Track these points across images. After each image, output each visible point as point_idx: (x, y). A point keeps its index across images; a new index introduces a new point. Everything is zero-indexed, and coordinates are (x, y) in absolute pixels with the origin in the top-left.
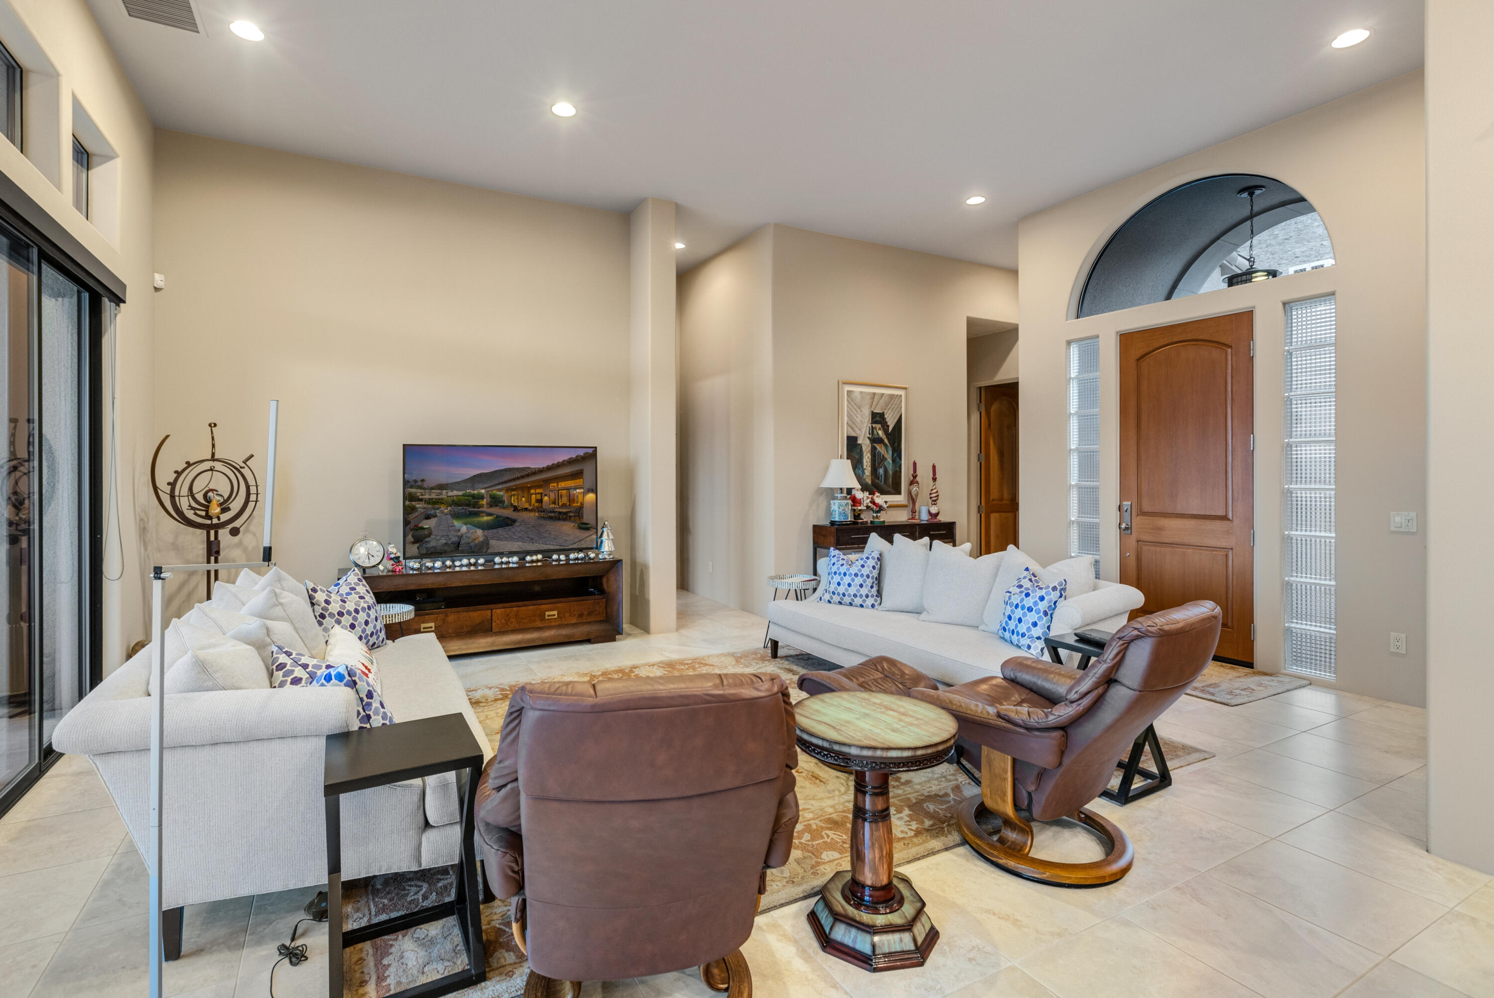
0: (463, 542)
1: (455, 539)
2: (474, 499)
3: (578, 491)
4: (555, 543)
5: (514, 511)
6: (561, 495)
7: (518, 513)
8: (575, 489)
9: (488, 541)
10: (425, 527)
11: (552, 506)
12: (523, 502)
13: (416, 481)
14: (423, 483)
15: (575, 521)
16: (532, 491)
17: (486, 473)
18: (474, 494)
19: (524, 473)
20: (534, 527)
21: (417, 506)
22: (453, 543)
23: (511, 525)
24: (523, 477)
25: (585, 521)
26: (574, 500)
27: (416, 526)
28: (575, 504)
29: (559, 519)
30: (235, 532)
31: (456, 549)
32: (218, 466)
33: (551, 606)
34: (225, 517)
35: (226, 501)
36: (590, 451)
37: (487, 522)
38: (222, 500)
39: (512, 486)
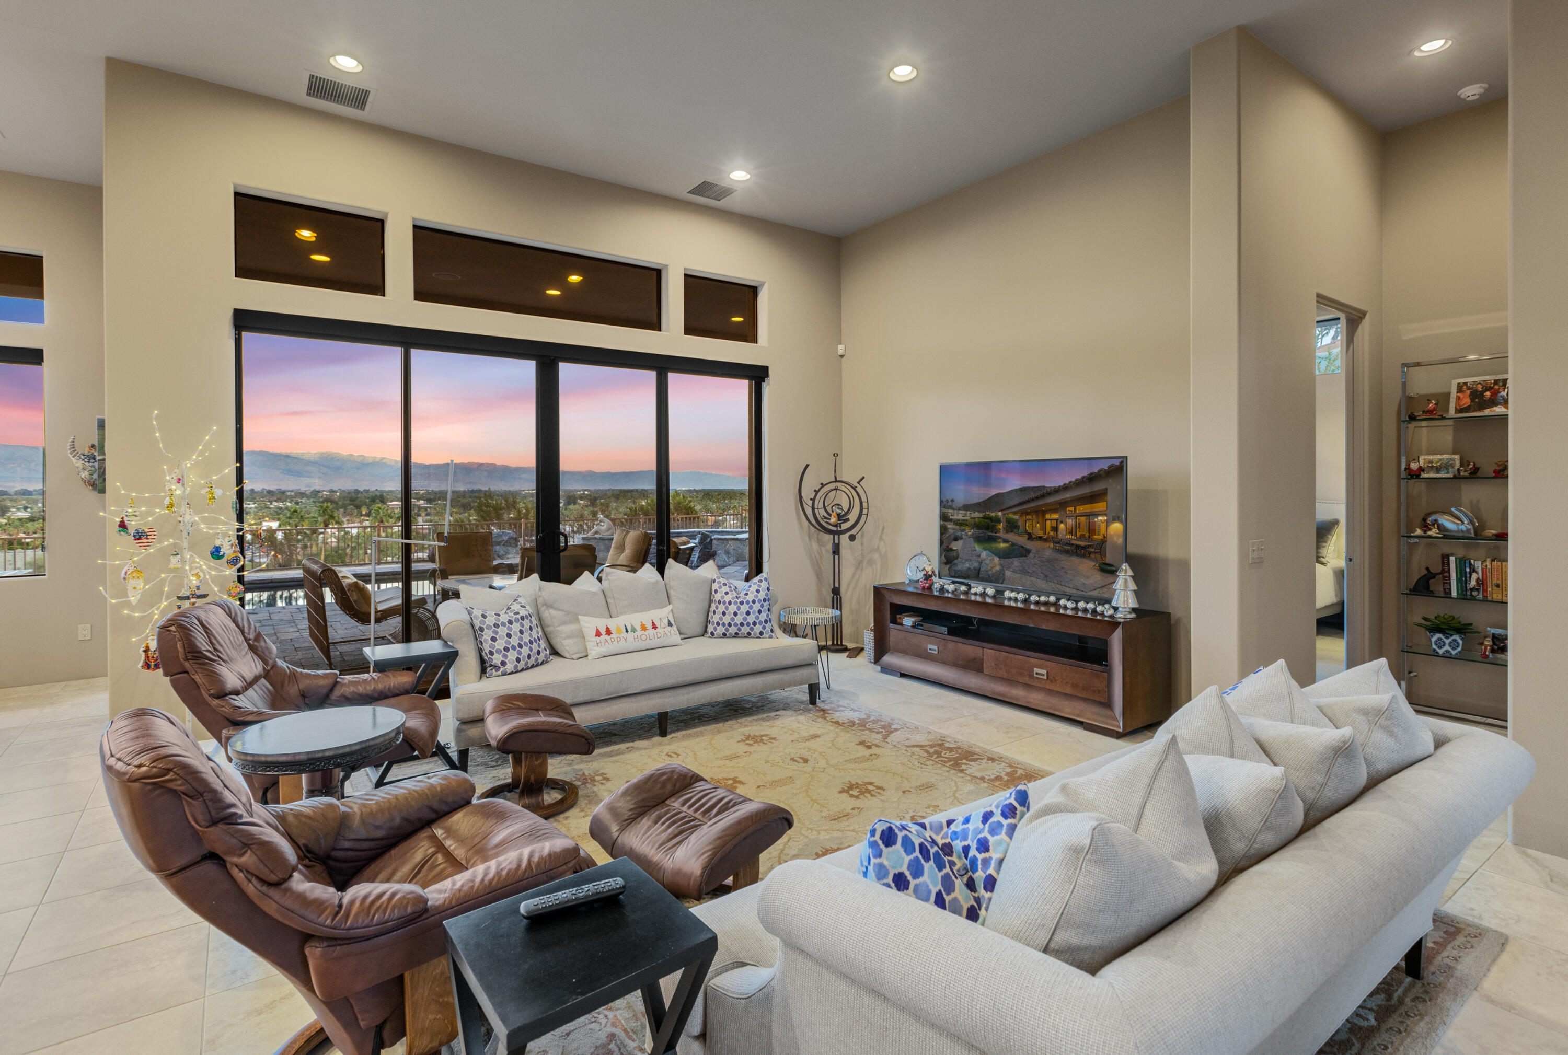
0: (982, 569)
1: (976, 563)
2: (992, 521)
3: (1100, 518)
4: (1071, 586)
5: (1029, 539)
6: (1079, 523)
7: (1033, 542)
8: (1097, 515)
9: (1003, 571)
10: (955, 548)
11: (1068, 536)
12: (1037, 530)
13: (948, 500)
14: (954, 503)
15: (1095, 560)
16: (1047, 516)
17: (1003, 493)
18: (992, 516)
19: (1039, 494)
20: (1048, 561)
21: (949, 526)
22: (975, 569)
23: (1026, 556)
24: (1037, 498)
26: (1095, 530)
27: (948, 546)
28: (1096, 537)
29: (1077, 555)
30: (852, 538)
31: (977, 575)
32: (839, 485)
33: (1040, 662)
34: (845, 526)
35: (847, 513)
36: (1117, 462)
37: (1004, 550)
38: (843, 513)
39: (1028, 509)
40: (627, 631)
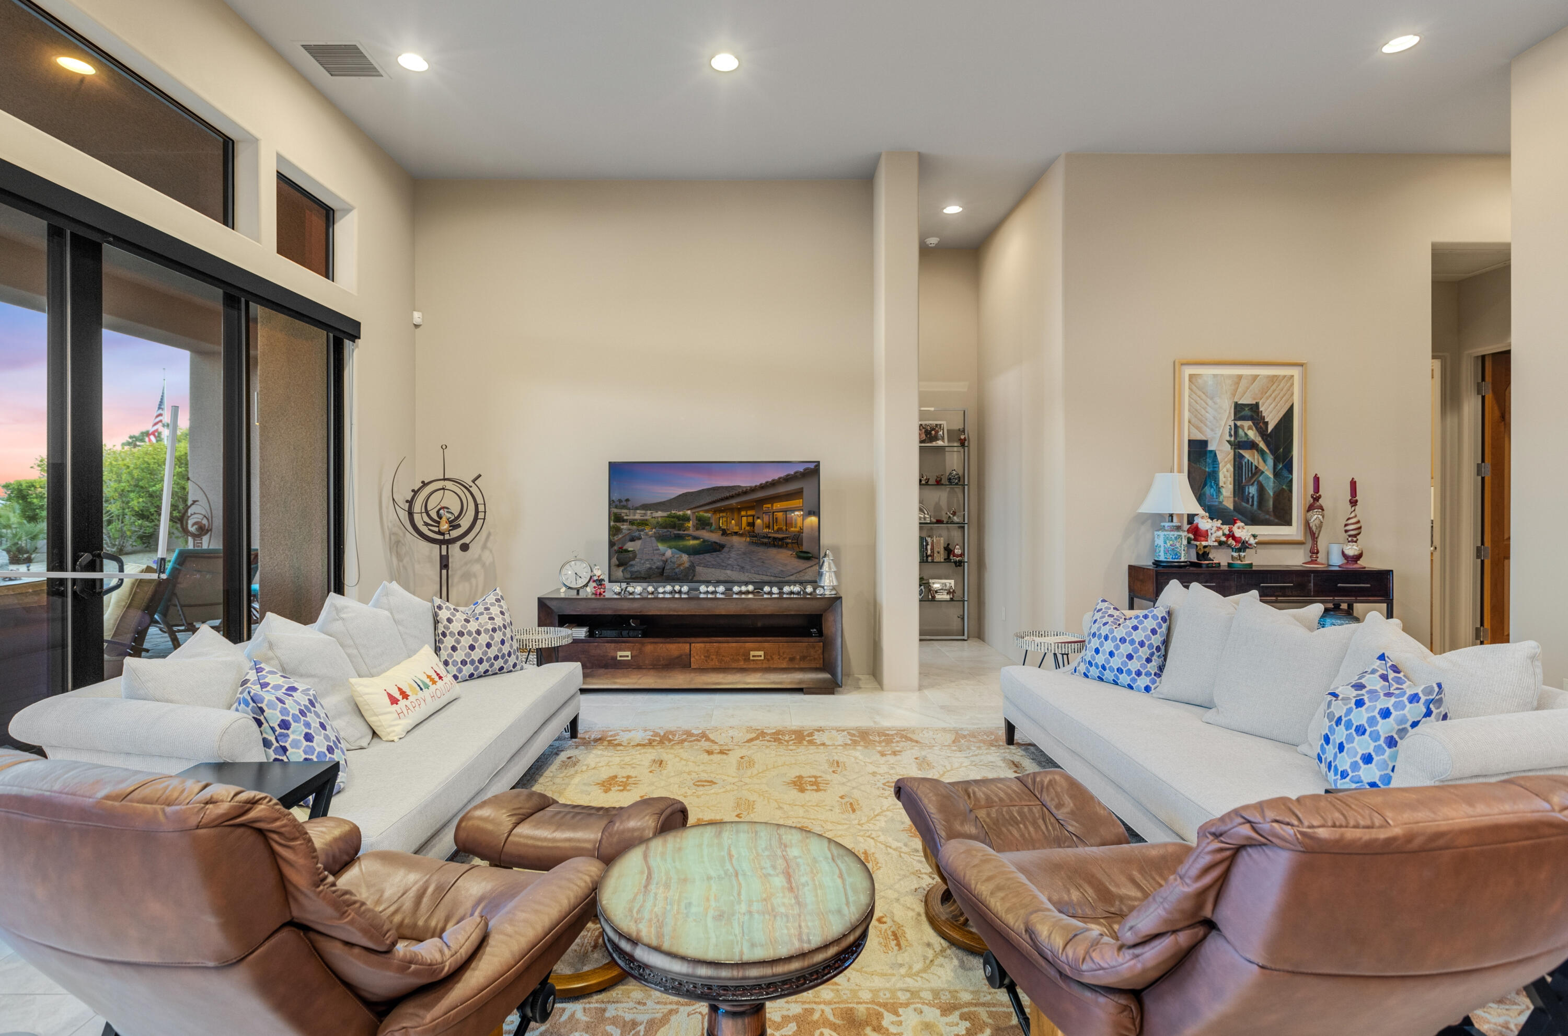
0: (667, 567)
1: (659, 564)
2: (679, 520)
3: (797, 513)
4: (769, 574)
5: (723, 535)
6: (776, 518)
7: (727, 538)
8: (793, 510)
9: (694, 567)
10: (630, 549)
11: (766, 530)
12: (733, 526)
13: (620, 501)
14: (629, 503)
15: (793, 549)
16: (743, 513)
17: (692, 493)
18: (680, 515)
19: (733, 493)
20: (744, 554)
21: (622, 527)
22: (657, 568)
23: (719, 551)
24: (733, 497)
25: (805, 548)
26: (792, 524)
27: (621, 548)
28: (792, 529)
29: (774, 546)
30: (465, 547)
31: (661, 574)
32: (449, 485)
33: (757, 645)
34: (455, 533)
35: (457, 518)
36: (812, 466)
37: (693, 547)
38: (453, 518)
39: (721, 507)
40: (421, 689)
